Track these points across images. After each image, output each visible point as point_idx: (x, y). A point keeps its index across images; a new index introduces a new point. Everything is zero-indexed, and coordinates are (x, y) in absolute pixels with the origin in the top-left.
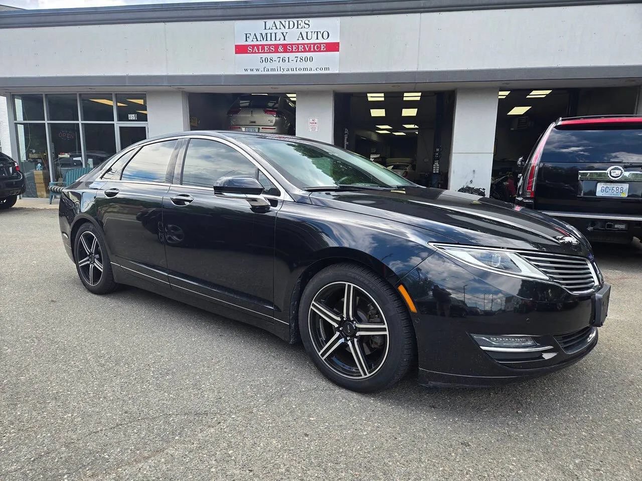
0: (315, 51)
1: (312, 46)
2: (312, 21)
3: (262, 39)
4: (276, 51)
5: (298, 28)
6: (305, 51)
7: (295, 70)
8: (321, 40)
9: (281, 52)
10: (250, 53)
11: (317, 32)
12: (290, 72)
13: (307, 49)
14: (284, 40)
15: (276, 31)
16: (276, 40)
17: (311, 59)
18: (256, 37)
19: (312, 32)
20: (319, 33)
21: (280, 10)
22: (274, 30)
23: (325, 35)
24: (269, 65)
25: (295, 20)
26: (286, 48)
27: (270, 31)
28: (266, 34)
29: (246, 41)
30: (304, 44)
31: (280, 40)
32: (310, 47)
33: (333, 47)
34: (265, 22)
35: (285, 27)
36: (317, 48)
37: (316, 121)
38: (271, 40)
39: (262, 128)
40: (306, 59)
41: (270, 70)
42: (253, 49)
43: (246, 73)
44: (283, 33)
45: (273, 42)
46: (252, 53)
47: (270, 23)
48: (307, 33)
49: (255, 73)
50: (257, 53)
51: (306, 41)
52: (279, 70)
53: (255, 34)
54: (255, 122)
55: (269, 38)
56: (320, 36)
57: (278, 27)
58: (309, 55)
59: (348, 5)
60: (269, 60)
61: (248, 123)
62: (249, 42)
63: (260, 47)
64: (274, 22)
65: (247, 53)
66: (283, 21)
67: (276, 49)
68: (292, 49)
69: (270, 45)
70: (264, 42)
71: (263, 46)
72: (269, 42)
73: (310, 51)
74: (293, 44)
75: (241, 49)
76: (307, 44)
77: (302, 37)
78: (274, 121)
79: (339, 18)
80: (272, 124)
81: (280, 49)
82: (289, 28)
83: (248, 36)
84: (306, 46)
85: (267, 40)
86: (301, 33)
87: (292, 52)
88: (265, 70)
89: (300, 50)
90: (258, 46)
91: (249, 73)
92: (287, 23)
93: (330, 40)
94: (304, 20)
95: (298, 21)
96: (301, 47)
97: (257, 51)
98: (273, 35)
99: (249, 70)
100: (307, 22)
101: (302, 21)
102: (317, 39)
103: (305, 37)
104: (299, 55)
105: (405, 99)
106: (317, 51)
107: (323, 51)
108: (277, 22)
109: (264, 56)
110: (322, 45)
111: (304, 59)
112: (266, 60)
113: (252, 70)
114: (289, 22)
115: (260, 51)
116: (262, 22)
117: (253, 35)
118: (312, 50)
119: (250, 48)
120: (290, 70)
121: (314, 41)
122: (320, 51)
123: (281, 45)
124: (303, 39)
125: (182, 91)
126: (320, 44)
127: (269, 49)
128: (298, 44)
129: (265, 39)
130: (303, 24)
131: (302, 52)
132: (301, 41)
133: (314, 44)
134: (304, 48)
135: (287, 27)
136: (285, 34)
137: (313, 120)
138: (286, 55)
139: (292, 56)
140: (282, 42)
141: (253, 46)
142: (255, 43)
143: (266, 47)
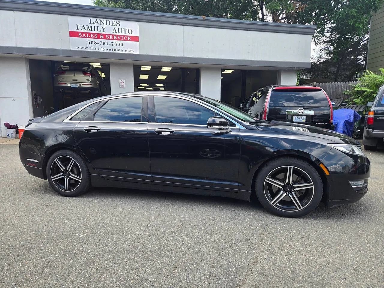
0: (123, 40)
1: (122, 37)
2: (121, 22)
3: (88, 29)
4: (99, 38)
5: (112, 25)
6: (118, 39)
7: (112, 50)
8: (127, 34)
9: (102, 39)
10: (81, 37)
11: (125, 29)
12: (108, 51)
13: (119, 39)
14: (104, 31)
15: (98, 25)
16: (98, 31)
17: (122, 45)
18: (84, 27)
19: (121, 29)
20: (126, 30)
21: (100, 13)
22: (96, 25)
23: (130, 32)
24: (93, 46)
25: (110, 21)
26: (105, 37)
27: (94, 25)
28: (91, 26)
29: (77, 29)
30: (117, 35)
31: (101, 31)
32: (121, 37)
33: (135, 39)
34: (90, 19)
35: (104, 24)
36: (126, 38)
37: (124, 81)
38: (95, 30)
39: (83, 84)
40: (119, 44)
41: (95, 49)
42: (82, 35)
43: (78, 49)
44: (102, 27)
45: (96, 32)
46: (82, 37)
47: (93, 20)
48: (118, 29)
49: (84, 50)
50: (85, 37)
51: (118, 34)
52: (101, 49)
53: (83, 26)
54: (77, 80)
55: (93, 29)
56: (127, 31)
57: (99, 23)
58: (120, 42)
59: (143, 16)
60: (94, 43)
61: (72, 81)
62: (79, 30)
63: (87, 34)
64: (96, 20)
65: (78, 37)
66: (102, 20)
67: (98, 36)
68: (109, 38)
69: (94, 34)
70: (90, 32)
71: (89, 34)
72: (93, 32)
73: (121, 40)
74: (110, 35)
75: (73, 34)
76: (119, 35)
77: (115, 31)
78: (90, 80)
79: (138, 23)
80: (89, 82)
81: (101, 36)
82: (107, 25)
83: (78, 26)
84: (118, 36)
85: (92, 30)
86: (114, 28)
87: (109, 39)
88: (92, 48)
89: (114, 39)
90: (86, 33)
91: (80, 49)
92: (105, 22)
93: (133, 35)
94: (116, 21)
95: (112, 21)
96: (115, 37)
97: (85, 36)
98: (96, 28)
99: (80, 48)
100: (118, 22)
101: (115, 22)
102: (125, 33)
103: (117, 31)
104: (114, 41)
105: (162, 70)
106: (125, 40)
107: (128, 41)
108: (99, 20)
109: (91, 40)
110: (128, 37)
111: (117, 44)
112: (92, 43)
113: (82, 48)
114: (106, 21)
115: (88, 37)
116: (88, 19)
117: (82, 26)
118: (122, 39)
119: (80, 34)
120: (108, 50)
121: (123, 34)
122: (127, 40)
123: (101, 34)
124: (116, 32)
125: (25, 58)
126: (127, 36)
127: (94, 36)
128: (113, 35)
129: (91, 29)
130: (115, 23)
131: (115, 40)
132: (114, 33)
133: (124, 36)
134: (117, 37)
135: (105, 23)
136: (104, 28)
137: (122, 81)
138: (106, 41)
139: (110, 41)
140: (102, 32)
141: (82, 33)
142: (83, 31)
143: (91, 34)
